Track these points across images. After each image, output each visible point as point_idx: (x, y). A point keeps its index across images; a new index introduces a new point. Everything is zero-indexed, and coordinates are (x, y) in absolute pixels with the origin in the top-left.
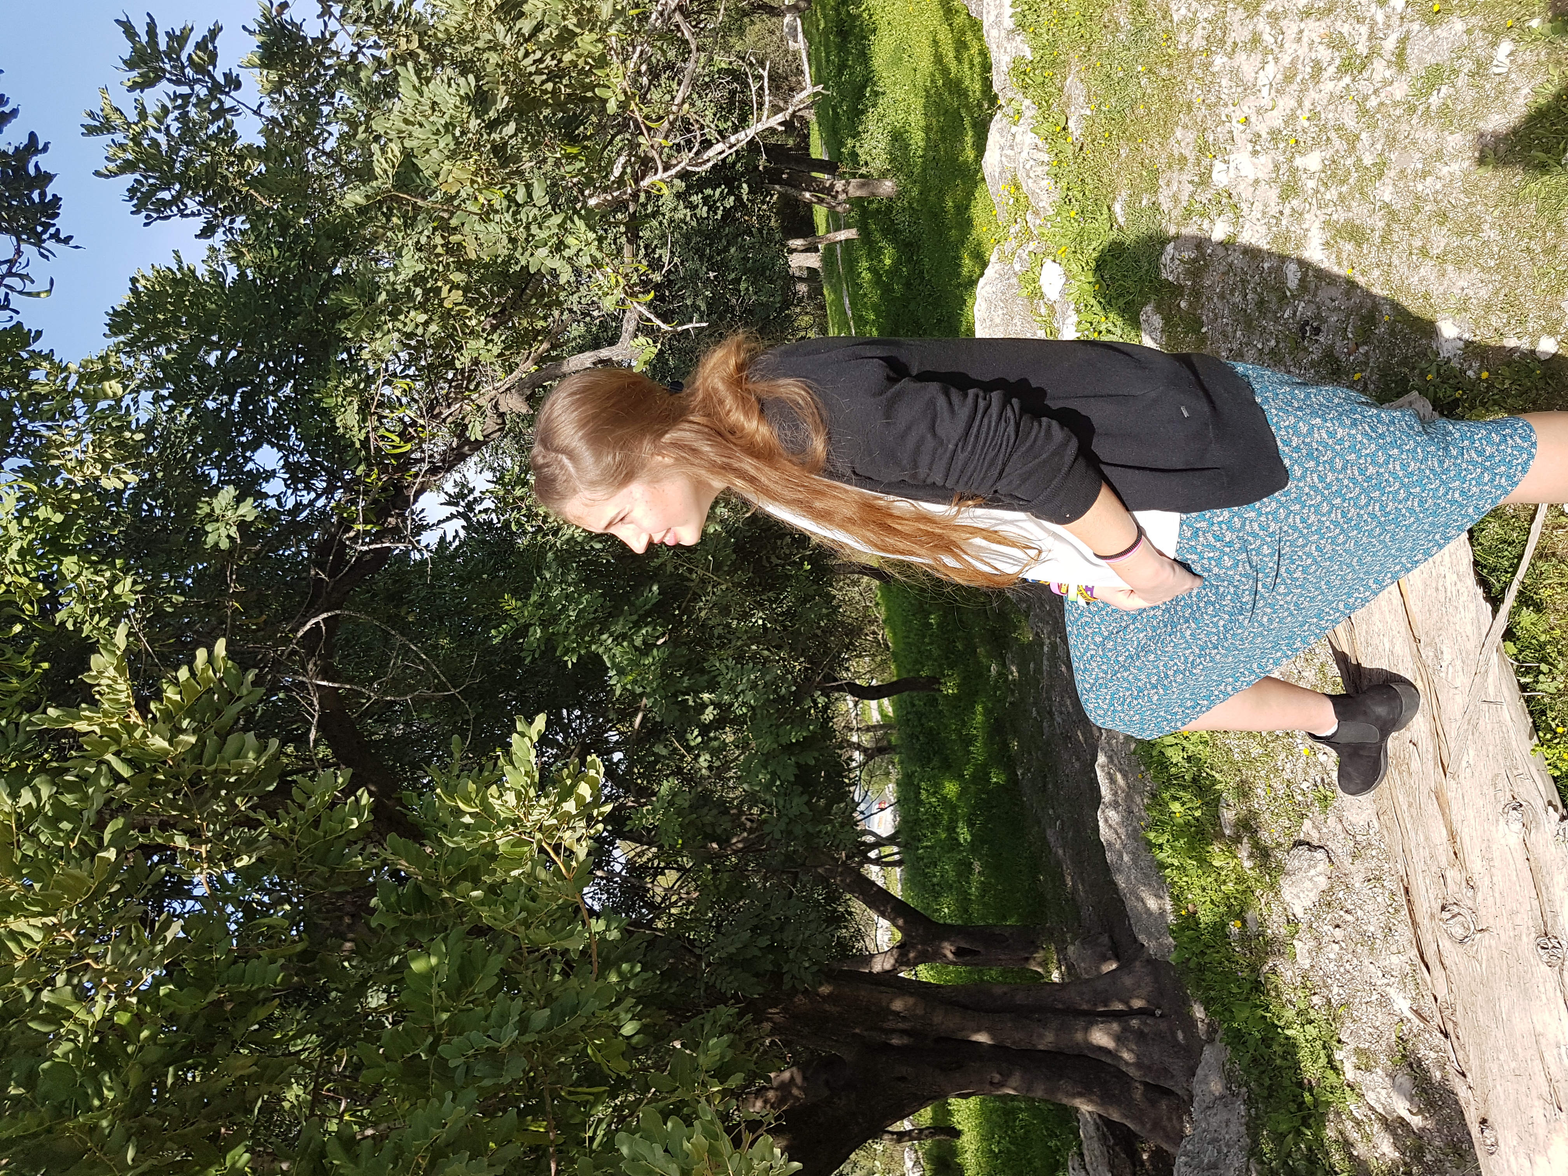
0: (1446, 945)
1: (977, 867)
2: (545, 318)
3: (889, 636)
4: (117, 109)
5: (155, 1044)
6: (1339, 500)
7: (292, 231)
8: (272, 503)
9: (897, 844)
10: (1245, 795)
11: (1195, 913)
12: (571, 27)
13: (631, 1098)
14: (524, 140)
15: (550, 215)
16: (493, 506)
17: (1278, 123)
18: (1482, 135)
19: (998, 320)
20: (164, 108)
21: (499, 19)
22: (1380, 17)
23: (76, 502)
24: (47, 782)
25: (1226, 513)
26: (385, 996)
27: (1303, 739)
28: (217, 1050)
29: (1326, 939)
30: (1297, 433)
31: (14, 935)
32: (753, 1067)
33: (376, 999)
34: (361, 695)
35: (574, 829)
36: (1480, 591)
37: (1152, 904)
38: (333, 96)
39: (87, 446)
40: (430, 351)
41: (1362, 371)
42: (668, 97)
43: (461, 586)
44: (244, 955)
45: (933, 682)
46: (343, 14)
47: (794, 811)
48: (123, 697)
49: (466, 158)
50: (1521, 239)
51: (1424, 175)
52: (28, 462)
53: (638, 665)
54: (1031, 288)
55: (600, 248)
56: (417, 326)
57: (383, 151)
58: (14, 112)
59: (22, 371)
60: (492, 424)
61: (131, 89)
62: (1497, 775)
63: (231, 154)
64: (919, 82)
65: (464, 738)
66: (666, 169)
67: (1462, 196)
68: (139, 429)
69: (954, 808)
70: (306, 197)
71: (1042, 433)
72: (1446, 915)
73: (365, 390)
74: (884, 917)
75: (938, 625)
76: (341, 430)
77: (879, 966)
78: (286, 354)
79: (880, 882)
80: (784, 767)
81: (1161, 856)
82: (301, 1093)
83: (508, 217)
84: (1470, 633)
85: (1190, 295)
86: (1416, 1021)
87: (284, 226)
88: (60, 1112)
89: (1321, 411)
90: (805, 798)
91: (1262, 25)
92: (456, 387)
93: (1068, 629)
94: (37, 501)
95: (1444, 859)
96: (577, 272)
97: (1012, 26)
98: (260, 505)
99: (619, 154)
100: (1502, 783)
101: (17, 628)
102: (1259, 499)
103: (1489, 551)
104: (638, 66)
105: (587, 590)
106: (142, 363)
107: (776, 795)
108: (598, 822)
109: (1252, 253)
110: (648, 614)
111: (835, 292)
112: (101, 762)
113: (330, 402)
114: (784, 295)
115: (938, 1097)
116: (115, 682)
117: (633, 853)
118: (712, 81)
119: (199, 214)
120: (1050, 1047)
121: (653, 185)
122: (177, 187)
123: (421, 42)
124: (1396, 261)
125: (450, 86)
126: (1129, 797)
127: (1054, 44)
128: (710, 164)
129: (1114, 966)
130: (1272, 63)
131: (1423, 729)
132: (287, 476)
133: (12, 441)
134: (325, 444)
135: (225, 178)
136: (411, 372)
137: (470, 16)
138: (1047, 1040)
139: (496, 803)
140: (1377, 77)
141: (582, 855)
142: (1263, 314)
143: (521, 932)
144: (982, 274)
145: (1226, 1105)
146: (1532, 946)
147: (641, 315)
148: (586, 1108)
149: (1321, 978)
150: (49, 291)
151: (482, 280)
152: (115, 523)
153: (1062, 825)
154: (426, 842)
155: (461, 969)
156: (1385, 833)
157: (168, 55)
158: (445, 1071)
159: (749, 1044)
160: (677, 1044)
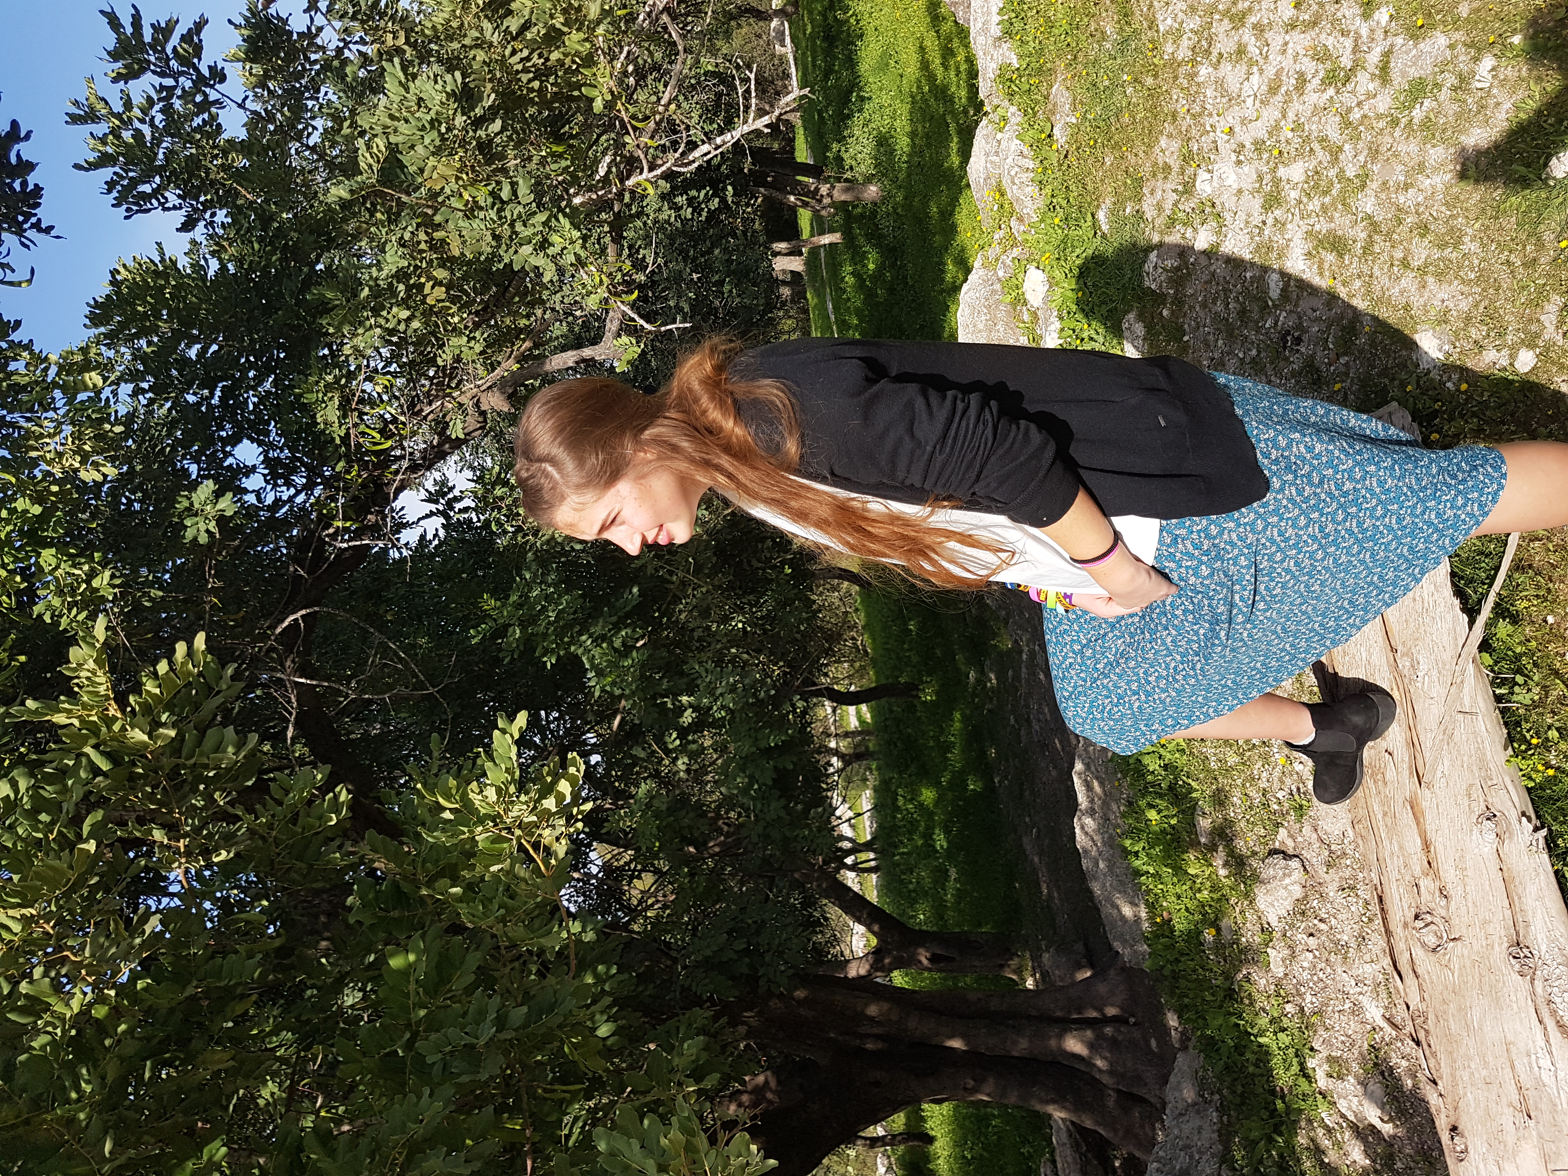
0: (1419, 953)
1: (953, 873)
2: (528, 317)
3: (868, 642)
4: (103, 99)
5: (133, 1037)
6: (1316, 515)
7: (274, 225)
9: (873, 850)
10: (1221, 804)
11: (1170, 920)
12: (558, 26)
13: (605, 1100)
14: (510, 138)
15: (535, 213)
16: (473, 505)
17: (1262, 134)
18: (1463, 149)
19: (981, 326)
20: (149, 99)
21: (486, 16)
22: (1364, 32)
23: (55, 494)
24: (24, 774)
25: (1204, 522)
26: (360, 994)
27: (1280, 748)
28: (195, 1044)
29: (1300, 947)
30: (1276, 446)
32: (728, 1070)
33: (351, 998)
34: (339, 693)
35: (553, 827)
36: (1457, 602)
37: (1127, 911)
38: (318, 91)
39: (66, 438)
40: (411, 349)
41: (1342, 381)
42: (654, 98)
43: (440, 585)
44: (222, 951)
45: (912, 688)
46: (330, 9)
47: (772, 815)
48: (102, 689)
49: (451, 154)
50: (1501, 252)
51: (1407, 187)
53: (617, 667)
54: (1014, 294)
55: (584, 247)
56: (399, 322)
57: (369, 147)
60: (473, 422)
61: (115, 80)
62: (1471, 785)
63: (217, 147)
64: (906, 88)
65: (442, 737)
66: (651, 170)
67: (1443, 209)
68: (118, 422)
69: (931, 814)
70: (290, 191)
71: (1020, 436)
72: (1419, 924)
73: (345, 385)
74: (860, 923)
75: (918, 631)
76: (322, 426)
77: (853, 972)
78: (266, 349)
79: (856, 888)
80: (762, 772)
81: (1137, 863)
82: (276, 1090)
83: (493, 214)
84: (1446, 644)
85: (1172, 303)
86: (1388, 1029)
87: (266, 219)
88: (37, 1104)
89: (1299, 427)
90: (783, 802)
91: (1247, 36)
92: (437, 384)
93: (1047, 637)
94: (15, 493)
95: (1418, 868)
96: (561, 271)
97: (999, 34)
98: (239, 500)
99: (604, 153)
100: (1477, 793)
102: (1238, 508)
103: (1466, 562)
104: (624, 67)
105: (567, 591)
106: (123, 355)
107: (753, 799)
108: (577, 820)
109: (1235, 263)
110: (628, 615)
111: (818, 296)
112: (80, 755)
113: (310, 398)
114: (768, 298)
115: (911, 1102)
116: (95, 674)
117: (609, 856)
118: (699, 83)
119: (181, 208)
120: (1024, 1054)
121: (639, 184)
122: (157, 179)
123: (407, 38)
124: (1377, 272)
125: (436, 82)
126: (1105, 805)
127: (1040, 52)
128: (696, 165)
129: (1089, 974)
130: (1257, 74)
131: (1399, 738)
132: (266, 472)
134: (305, 439)
135: (208, 171)
136: (393, 367)
137: (458, 12)
138: (1021, 1046)
139: (476, 799)
140: (1361, 90)
141: (561, 854)
142: (1245, 324)
143: (498, 929)
144: (966, 280)
145: (1198, 1112)
146: (1504, 954)
147: (624, 314)
148: (561, 1106)
149: (1295, 986)
150: (30, 281)
151: (465, 278)
152: (93, 516)
153: (1038, 832)
154: (404, 839)
155: (439, 966)
156: (1360, 842)
157: (153, 47)
158: (421, 1067)
159: (724, 1047)
160: (652, 1046)
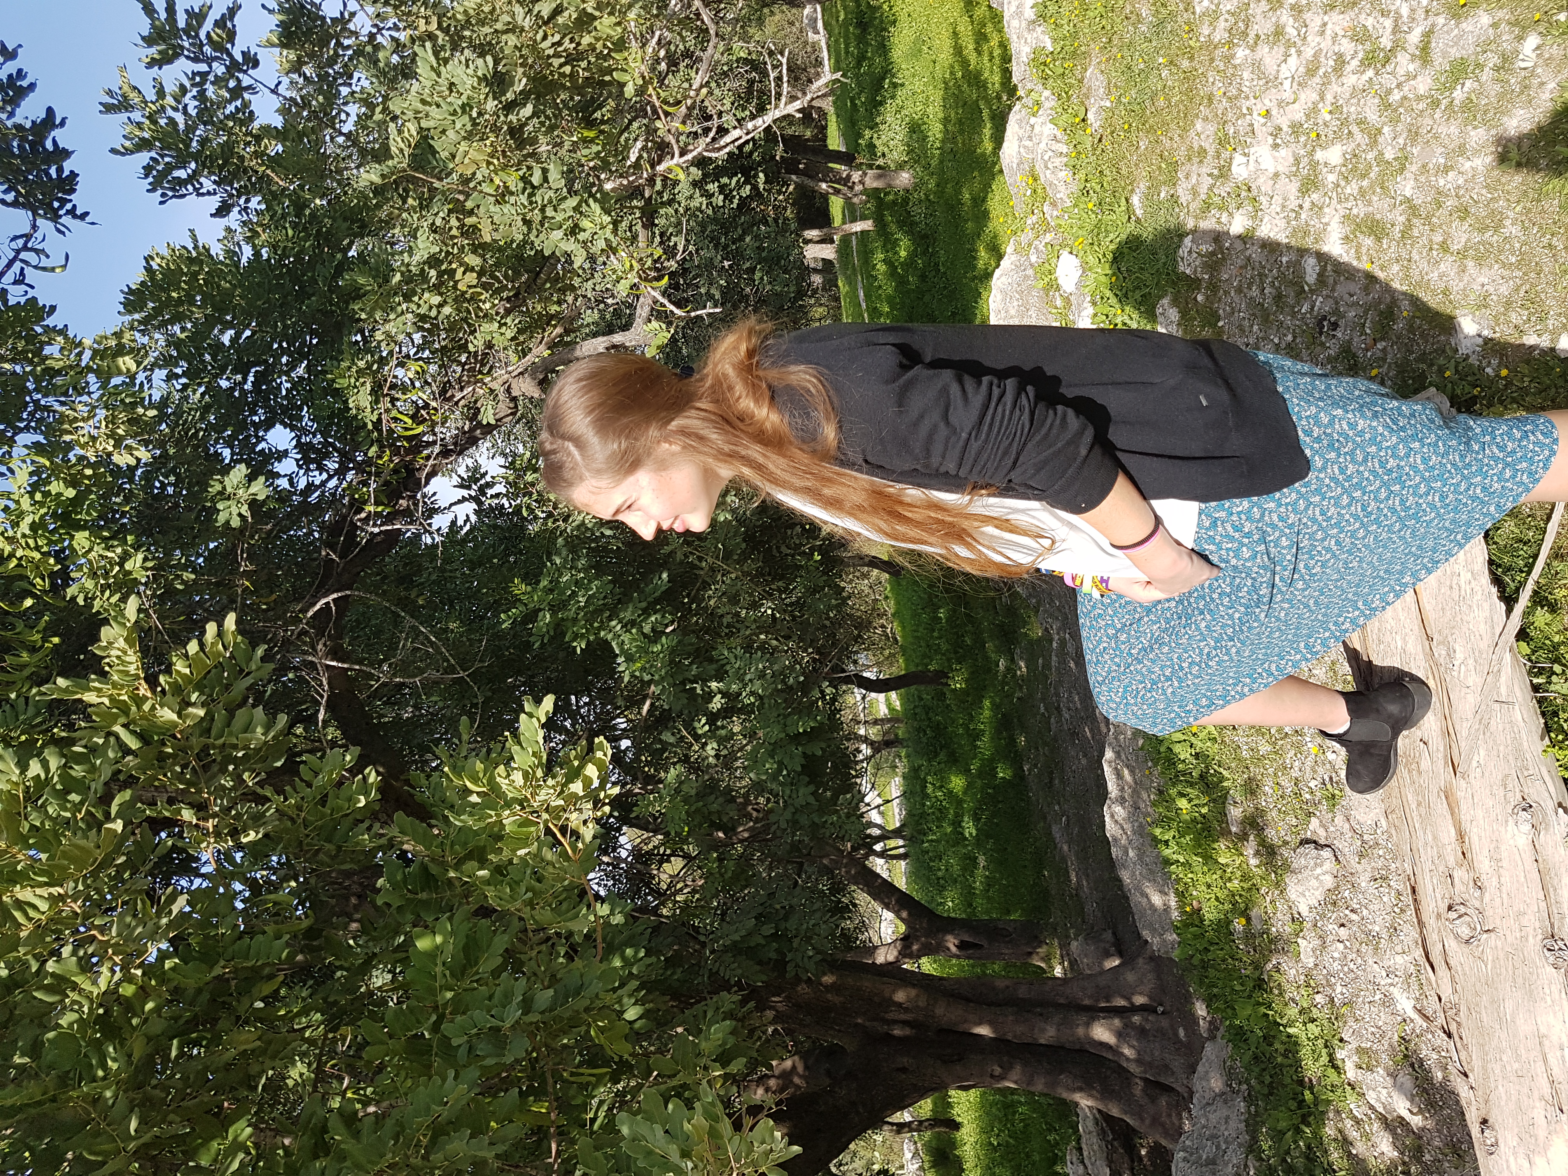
0: (1452, 944)
1: (982, 861)
2: (559, 303)
3: (898, 630)
4: (135, 88)
5: (160, 1016)
6: (1359, 493)
7: (307, 212)
8: (283, 483)
9: (902, 837)
10: (1253, 793)
11: (1200, 909)
12: (590, 10)
13: (633, 1083)
14: (542, 124)
15: (565, 198)
16: (504, 491)
17: (1299, 116)
19: (1013, 310)
20: (183, 88)
21: (518, 1)
22: (1405, 11)
23: (89, 478)
24: (55, 754)
25: (1244, 504)
26: (390, 976)
27: (1313, 738)
28: (222, 1024)
29: (1331, 938)
30: (1318, 423)
31: (20, 905)
32: (755, 1055)
33: (380, 979)
34: (371, 676)
35: (580, 810)
36: (1494, 590)
37: (1157, 900)
38: (351, 77)
39: (100, 422)
40: (443, 335)
41: (1380, 367)
42: (685, 84)
43: (471, 570)
44: (250, 931)
45: (941, 676)
47: (801, 801)
48: (132, 669)
49: (482, 139)
50: (1543, 236)
51: (1447, 169)
52: (41, 438)
53: (647, 653)
54: (1047, 280)
55: (615, 231)
56: (431, 308)
57: (400, 132)
58: (32, 86)
59: (36, 346)
60: (504, 408)
61: (150, 66)
62: (1507, 776)
63: (250, 134)
64: (939, 74)
65: (472, 721)
66: (682, 155)
67: (1484, 191)
68: (151, 406)
69: (959, 802)
70: (325, 178)
71: (1058, 422)
72: (1453, 915)
73: (377, 371)
74: (888, 909)
75: (948, 620)
76: (354, 411)
77: (881, 958)
78: (300, 334)
79: (885, 875)
80: (791, 758)
81: (1167, 852)
82: (305, 1071)
83: (524, 199)
84: (1483, 632)
85: (1207, 288)
86: (1419, 1021)
87: (300, 206)
88: (64, 1081)
89: (1342, 402)
90: (812, 788)
91: (1285, 18)
92: (469, 370)
93: (1081, 621)
94: (49, 476)
95: (1452, 859)
96: (592, 259)
97: (1033, 17)
98: (272, 484)
99: (636, 140)
100: (1512, 783)
101: (28, 602)
102: (1279, 489)
103: (1504, 550)
104: (656, 52)
105: (597, 577)
106: (157, 341)
107: (781, 784)
108: (604, 804)
109: (1271, 247)
110: (657, 601)
111: (850, 284)
112: (109, 734)
113: (341, 383)
114: (798, 285)
115: (938, 1088)
116: (125, 653)
117: (638, 840)
118: (731, 70)
119: (215, 193)
120: (1052, 1042)
121: (670, 170)
122: (193, 165)
123: (440, 24)
124: (1415, 256)
125: (467, 66)
126: (1135, 793)
127: (1075, 35)
128: (727, 150)
129: (1117, 962)
130: (1295, 56)
131: (1434, 727)
132: (299, 456)
133: (25, 416)
134: (338, 425)
135: (242, 158)
136: (424, 355)
138: (1048, 1034)
139: (503, 783)
140: (1401, 71)
141: (588, 837)
142: (1280, 309)
143: (526, 912)
144: (998, 266)
145: (1226, 1102)
146: (1539, 947)
147: (655, 302)
148: (588, 1089)
149: (1325, 976)
150: (65, 266)
151: (498, 265)
152: (127, 500)
153: (1068, 820)
154: (433, 822)
155: (466, 948)
156: (1394, 832)
157: (186, 31)
158: (447, 1049)
159: (752, 1032)
160: (680, 1030)
